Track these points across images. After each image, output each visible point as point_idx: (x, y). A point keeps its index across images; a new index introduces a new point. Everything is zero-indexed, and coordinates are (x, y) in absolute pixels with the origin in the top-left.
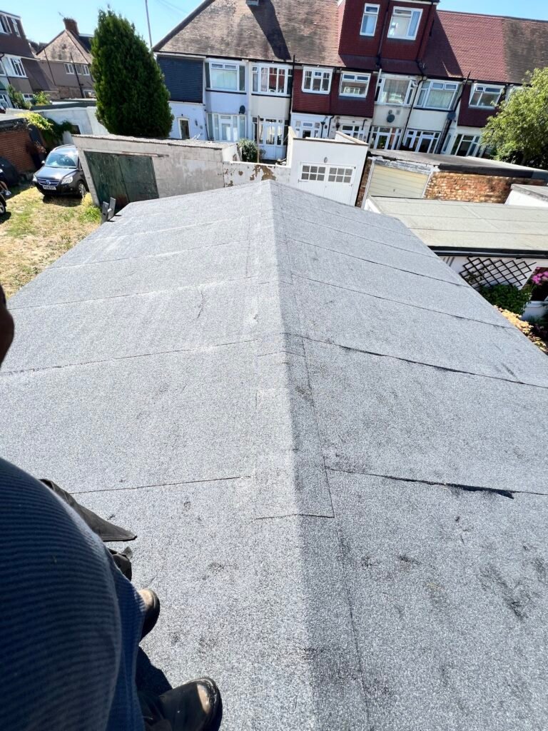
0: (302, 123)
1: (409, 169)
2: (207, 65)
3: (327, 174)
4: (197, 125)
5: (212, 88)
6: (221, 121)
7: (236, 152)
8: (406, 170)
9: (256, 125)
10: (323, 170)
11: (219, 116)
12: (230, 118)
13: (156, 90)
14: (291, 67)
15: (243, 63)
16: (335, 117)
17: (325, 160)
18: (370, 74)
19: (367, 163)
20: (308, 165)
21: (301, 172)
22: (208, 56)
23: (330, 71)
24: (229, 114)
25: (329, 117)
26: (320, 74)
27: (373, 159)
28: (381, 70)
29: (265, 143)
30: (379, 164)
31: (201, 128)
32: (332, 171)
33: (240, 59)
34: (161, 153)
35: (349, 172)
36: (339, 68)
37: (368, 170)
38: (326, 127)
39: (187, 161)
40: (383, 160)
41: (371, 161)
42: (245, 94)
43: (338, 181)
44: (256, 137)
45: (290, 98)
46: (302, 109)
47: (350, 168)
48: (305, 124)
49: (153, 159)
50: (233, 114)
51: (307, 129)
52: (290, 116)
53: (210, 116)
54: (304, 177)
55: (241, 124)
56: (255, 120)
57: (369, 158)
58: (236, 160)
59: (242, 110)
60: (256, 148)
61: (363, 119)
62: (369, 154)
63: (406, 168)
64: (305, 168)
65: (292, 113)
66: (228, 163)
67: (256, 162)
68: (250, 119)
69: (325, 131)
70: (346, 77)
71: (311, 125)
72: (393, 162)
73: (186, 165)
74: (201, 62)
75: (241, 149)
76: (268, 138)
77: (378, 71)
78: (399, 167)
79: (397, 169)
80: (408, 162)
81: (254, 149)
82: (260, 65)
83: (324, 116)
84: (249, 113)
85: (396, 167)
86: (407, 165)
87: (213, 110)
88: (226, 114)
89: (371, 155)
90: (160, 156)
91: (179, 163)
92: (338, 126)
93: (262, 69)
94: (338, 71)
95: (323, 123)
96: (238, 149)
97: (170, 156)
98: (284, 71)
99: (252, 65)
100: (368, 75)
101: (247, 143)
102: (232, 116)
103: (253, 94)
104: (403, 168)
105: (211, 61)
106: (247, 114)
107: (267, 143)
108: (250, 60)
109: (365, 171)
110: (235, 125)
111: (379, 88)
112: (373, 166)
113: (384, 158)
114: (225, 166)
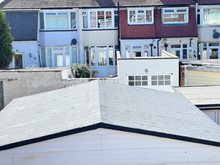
0: (131, 47)
1: (213, 70)
2: (42, 14)
3: (149, 81)
4: (31, 57)
5: (45, 29)
6: (53, 52)
7: (71, 73)
8: (211, 71)
9: (88, 52)
10: (145, 78)
11: (52, 48)
12: (62, 49)
13: (5, 37)
14: (117, 9)
15: (73, 10)
16: (162, 39)
17: (146, 71)
18: (188, 7)
19: (181, 70)
20: (132, 75)
21: (127, 81)
22: (42, 9)
23: (152, 9)
24: (62, 46)
25: (157, 40)
26: (143, 12)
27: (185, 66)
28: (197, 4)
29: (97, 65)
30: (190, 70)
31: (35, 59)
32: (153, 78)
33: (72, 8)
34: (10, 78)
35: (168, 77)
36: (159, 6)
37: (183, 74)
38: (155, 47)
39: (32, 81)
40: (193, 67)
41: (184, 68)
42: (77, 30)
43: (159, 84)
44: (88, 61)
45: (118, 29)
46: (130, 37)
47: (168, 74)
48: (134, 47)
49: (4, 83)
50: (65, 45)
51: (138, 50)
52: (119, 42)
53: (43, 49)
54: (131, 84)
55: (73, 52)
56: (86, 48)
57: (181, 66)
58: (71, 78)
59: (74, 42)
60: (89, 69)
61: (190, 38)
62: (180, 64)
63: (211, 70)
64: (131, 78)
65: (121, 41)
66: (66, 80)
67: (89, 77)
68: (82, 48)
69: (155, 51)
70: (166, 11)
71: (140, 47)
72: (199, 67)
73: (31, 84)
74: (37, 13)
75: (74, 71)
76: (100, 61)
77: (195, 5)
78: (205, 70)
79: (204, 71)
80: (211, 66)
81: (87, 70)
82: (89, 11)
83: (152, 40)
84: (81, 44)
85: (203, 70)
86: (211, 68)
87: (46, 44)
88: (58, 46)
89: (183, 65)
90: (9, 80)
91: (26, 84)
92: (166, 46)
93: (91, 13)
94: (159, 8)
95: (151, 45)
96: (72, 70)
97: (18, 79)
98: (110, 13)
99: (81, 11)
100: (187, 8)
101: (80, 66)
102: (64, 48)
103: (83, 30)
104: (208, 70)
105: (45, 11)
106: (78, 45)
107: (99, 65)
108: (79, 8)
109: (181, 76)
110: (68, 53)
111: (199, 15)
112: (186, 72)
113: (193, 65)
114: (64, 82)
